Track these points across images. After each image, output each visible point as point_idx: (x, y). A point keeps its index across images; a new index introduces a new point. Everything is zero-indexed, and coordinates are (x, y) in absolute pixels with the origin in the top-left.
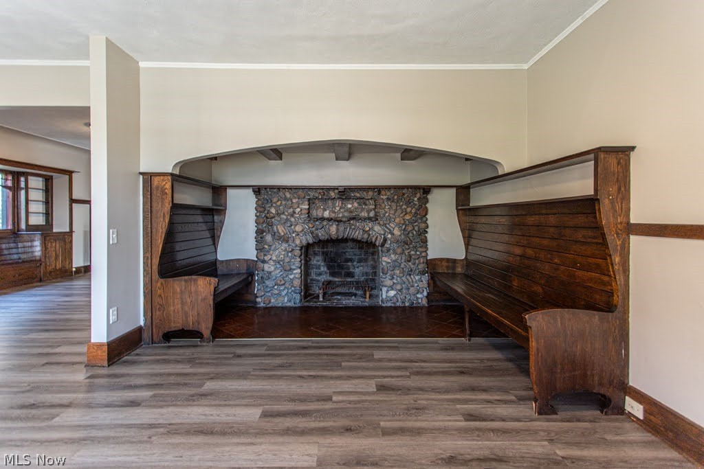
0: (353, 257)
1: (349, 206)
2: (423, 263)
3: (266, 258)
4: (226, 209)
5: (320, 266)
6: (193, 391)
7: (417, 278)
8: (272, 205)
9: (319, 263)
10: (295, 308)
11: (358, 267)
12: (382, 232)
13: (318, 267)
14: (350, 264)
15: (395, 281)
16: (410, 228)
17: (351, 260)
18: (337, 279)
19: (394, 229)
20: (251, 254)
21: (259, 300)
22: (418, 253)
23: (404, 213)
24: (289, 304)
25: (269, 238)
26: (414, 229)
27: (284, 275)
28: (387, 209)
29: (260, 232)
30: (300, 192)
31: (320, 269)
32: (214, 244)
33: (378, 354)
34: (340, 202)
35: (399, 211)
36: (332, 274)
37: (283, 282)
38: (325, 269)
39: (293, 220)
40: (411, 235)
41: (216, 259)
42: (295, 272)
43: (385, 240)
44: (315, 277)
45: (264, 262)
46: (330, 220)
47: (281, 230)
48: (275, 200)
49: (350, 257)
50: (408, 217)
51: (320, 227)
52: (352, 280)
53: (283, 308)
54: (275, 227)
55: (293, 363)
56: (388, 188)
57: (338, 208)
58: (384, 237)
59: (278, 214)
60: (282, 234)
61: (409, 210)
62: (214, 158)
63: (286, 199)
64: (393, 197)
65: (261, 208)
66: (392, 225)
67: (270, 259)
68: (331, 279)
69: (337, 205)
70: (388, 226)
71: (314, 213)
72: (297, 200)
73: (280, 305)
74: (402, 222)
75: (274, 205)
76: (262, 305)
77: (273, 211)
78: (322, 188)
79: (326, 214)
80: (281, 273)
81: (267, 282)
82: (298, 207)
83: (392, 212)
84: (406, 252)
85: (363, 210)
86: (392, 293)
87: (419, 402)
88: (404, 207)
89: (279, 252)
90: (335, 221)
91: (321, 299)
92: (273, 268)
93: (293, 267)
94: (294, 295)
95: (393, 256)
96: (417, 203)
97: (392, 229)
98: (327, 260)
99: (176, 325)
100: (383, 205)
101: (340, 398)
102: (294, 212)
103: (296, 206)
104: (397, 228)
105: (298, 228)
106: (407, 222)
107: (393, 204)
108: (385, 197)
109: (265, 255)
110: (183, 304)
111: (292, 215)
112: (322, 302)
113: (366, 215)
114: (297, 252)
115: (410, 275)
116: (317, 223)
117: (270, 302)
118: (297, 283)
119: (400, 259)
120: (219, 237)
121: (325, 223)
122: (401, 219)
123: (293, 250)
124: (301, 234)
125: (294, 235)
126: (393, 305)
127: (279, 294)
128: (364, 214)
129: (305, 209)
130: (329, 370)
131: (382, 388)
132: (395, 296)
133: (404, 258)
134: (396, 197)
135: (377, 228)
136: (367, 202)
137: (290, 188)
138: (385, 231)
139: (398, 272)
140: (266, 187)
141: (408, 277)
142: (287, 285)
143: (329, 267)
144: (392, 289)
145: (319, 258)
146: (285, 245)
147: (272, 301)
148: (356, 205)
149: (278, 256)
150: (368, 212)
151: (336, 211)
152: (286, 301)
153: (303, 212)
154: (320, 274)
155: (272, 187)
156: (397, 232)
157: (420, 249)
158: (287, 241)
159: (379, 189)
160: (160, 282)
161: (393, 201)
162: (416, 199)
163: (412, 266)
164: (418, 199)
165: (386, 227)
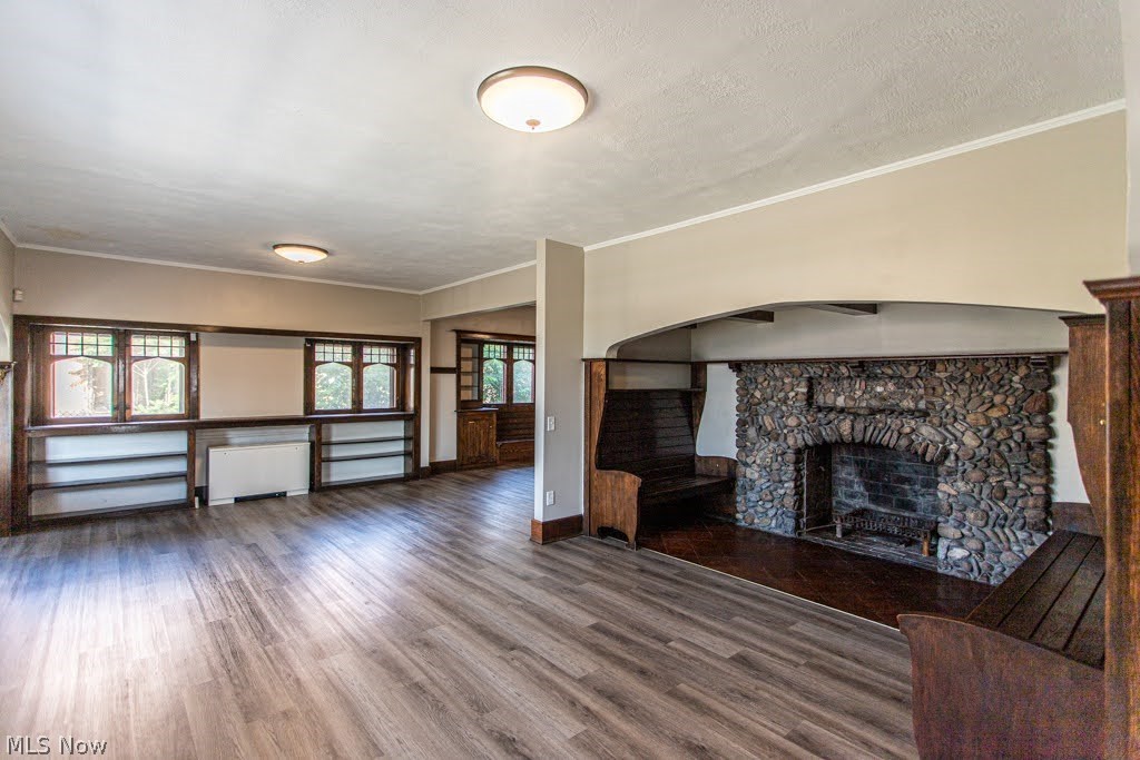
0: (914, 476)
1: (879, 389)
2: (1035, 507)
3: (749, 460)
4: (705, 390)
5: (852, 482)
6: (569, 585)
7: (1021, 535)
8: (756, 387)
9: (851, 478)
10: (786, 539)
11: (923, 495)
12: (938, 438)
13: (850, 484)
14: (907, 487)
15: (965, 531)
16: (999, 435)
17: (908, 480)
18: (883, 510)
19: (963, 433)
20: (732, 452)
21: (739, 516)
22: (1021, 486)
23: (986, 406)
24: (779, 532)
25: (752, 432)
26: (1011, 437)
27: (772, 488)
28: (949, 400)
29: (741, 423)
30: (795, 368)
31: (852, 487)
32: (692, 434)
33: (802, 627)
34: (863, 383)
35: (975, 401)
36: (875, 499)
37: (769, 497)
38: (862, 489)
39: (784, 408)
40: (1003, 448)
41: (695, 454)
42: (786, 485)
43: (946, 454)
44: (844, 499)
45: (746, 464)
46: (842, 410)
47: (768, 422)
48: (760, 380)
49: (907, 475)
50: (995, 413)
51: (824, 422)
52: (913, 515)
53: (769, 535)
54: (760, 418)
55: (681, 596)
56: (950, 360)
57: (859, 393)
58: (944, 447)
59: (766, 400)
60: (769, 429)
61: (998, 399)
62: (693, 326)
63: (776, 379)
64: (963, 374)
65: (744, 391)
66: (959, 427)
67: (754, 462)
68: (872, 507)
69: (857, 386)
70: (950, 427)
71: (820, 399)
72: (790, 380)
73: (766, 529)
74: (982, 421)
75: (759, 386)
76: (743, 524)
77: (758, 394)
78: (828, 361)
79: (840, 402)
80: (768, 484)
81: (749, 494)
82: (792, 390)
83: (960, 402)
84: (993, 480)
85: (904, 396)
86: (958, 553)
87: (761, 692)
88: (987, 393)
89: (764, 453)
90: (849, 413)
91: (839, 535)
92: (756, 475)
93: (783, 478)
94: (786, 520)
95: (960, 484)
96: (1018, 386)
97: (959, 435)
98: (864, 475)
99: (608, 522)
100: (940, 390)
101: (679, 646)
102: (787, 398)
103: (788, 388)
104: (969, 433)
105: (792, 422)
106: (995, 424)
107: (960, 387)
108: (943, 375)
109: (747, 456)
110: (613, 500)
111: (785, 401)
112: (838, 540)
113: (912, 405)
114: (790, 457)
115: (1003, 527)
116: (820, 415)
117: (752, 523)
118: (789, 501)
119: (976, 490)
120: (698, 426)
121: (832, 416)
122: (980, 416)
123: (784, 453)
124: (797, 430)
125: (785, 431)
126: (959, 575)
127: (765, 513)
128: (908, 404)
129: (803, 393)
130: (709, 617)
131: (741, 660)
132: (963, 559)
133: (986, 492)
134: (968, 375)
135: (926, 430)
136: (913, 383)
137: (780, 362)
138: (946, 439)
139: (972, 515)
140: (749, 362)
141: (997, 529)
142: (776, 502)
143: (868, 487)
144: (961, 546)
145: (851, 469)
146: (773, 445)
147: (756, 521)
148: (891, 387)
149: (763, 459)
150: (916, 399)
151: (856, 397)
152: (773, 525)
153: (799, 397)
154: (852, 496)
155: (757, 362)
156: (970, 440)
157: (1027, 479)
158: (777, 440)
159: (931, 363)
160: (596, 473)
161: (962, 381)
162: (1016, 378)
163: (1007, 510)
164: (1021, 379)
165: (947, 430)
